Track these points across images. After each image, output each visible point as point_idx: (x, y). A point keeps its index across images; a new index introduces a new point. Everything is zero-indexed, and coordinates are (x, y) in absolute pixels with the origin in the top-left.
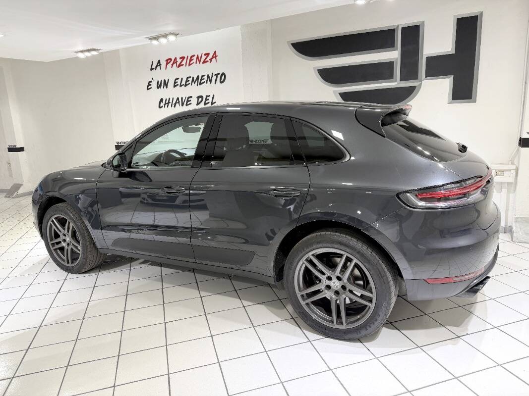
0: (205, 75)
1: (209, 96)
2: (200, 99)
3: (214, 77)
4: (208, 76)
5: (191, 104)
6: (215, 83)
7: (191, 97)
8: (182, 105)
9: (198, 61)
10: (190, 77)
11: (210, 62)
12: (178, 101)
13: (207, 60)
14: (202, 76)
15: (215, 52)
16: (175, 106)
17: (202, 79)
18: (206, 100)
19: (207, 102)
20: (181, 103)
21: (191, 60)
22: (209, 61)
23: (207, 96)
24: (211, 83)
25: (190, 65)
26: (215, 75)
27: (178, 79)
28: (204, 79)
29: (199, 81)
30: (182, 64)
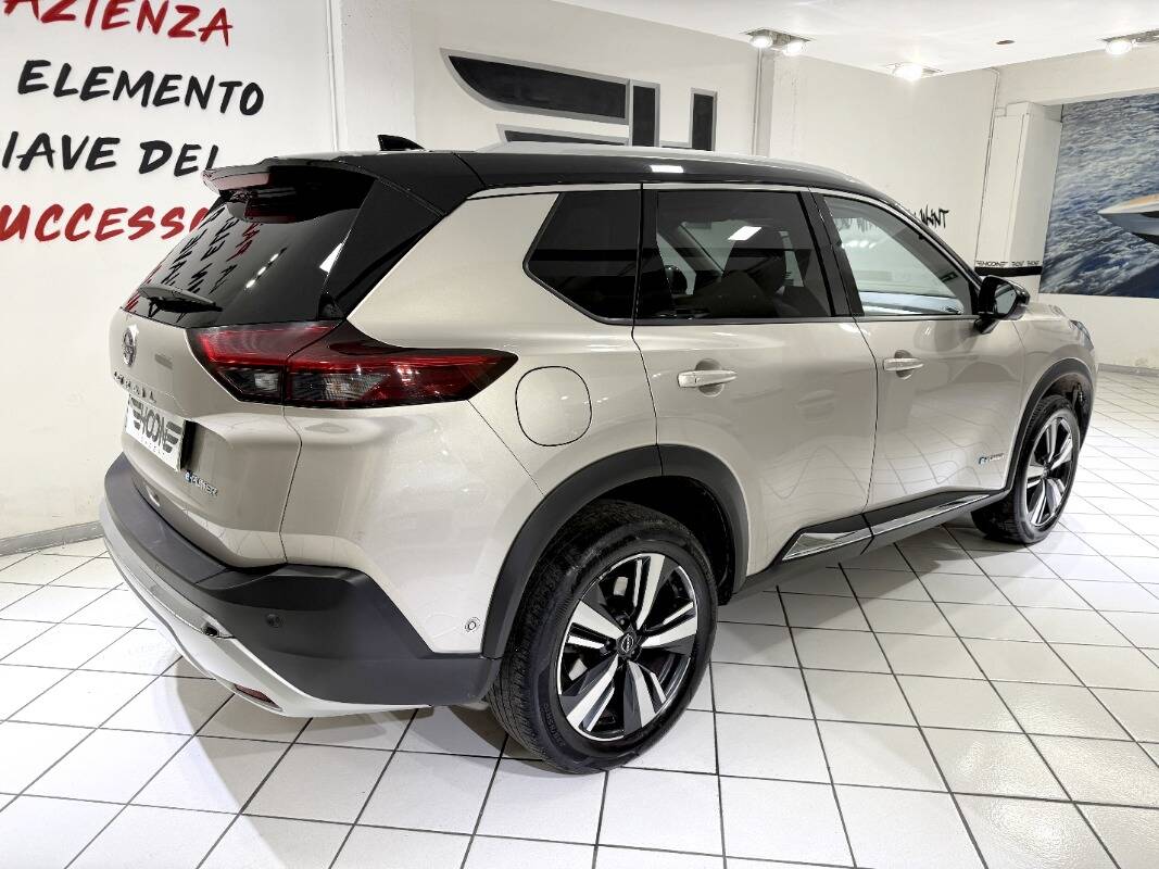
0: (178, 77)
1: (197, 147)
2: (157, 154)
3: (218, 94)
4: (194, 83)
5: (112, 164)
6: (223, 109)
7: (116, 141)
8: (69, 163)
9: (147, 22)
10: (109, 70)
11: (204, 38)
12: (41, 149)
13: (187, 28)
14: (167, 78)
15: (222, 14)
16: (24, 166)
17: (164, 87)
18: (183, 158)
19: (186, 165)
20: (58, 157)
21: (112, 11)
22: (199, 34)
23: (186, 148)
24: (204, 103)
25: (106, 25)
26: (222, 85)
27: (45, 63)
28: (176, 88)
29: (152, 90)
30: (66, 11)
